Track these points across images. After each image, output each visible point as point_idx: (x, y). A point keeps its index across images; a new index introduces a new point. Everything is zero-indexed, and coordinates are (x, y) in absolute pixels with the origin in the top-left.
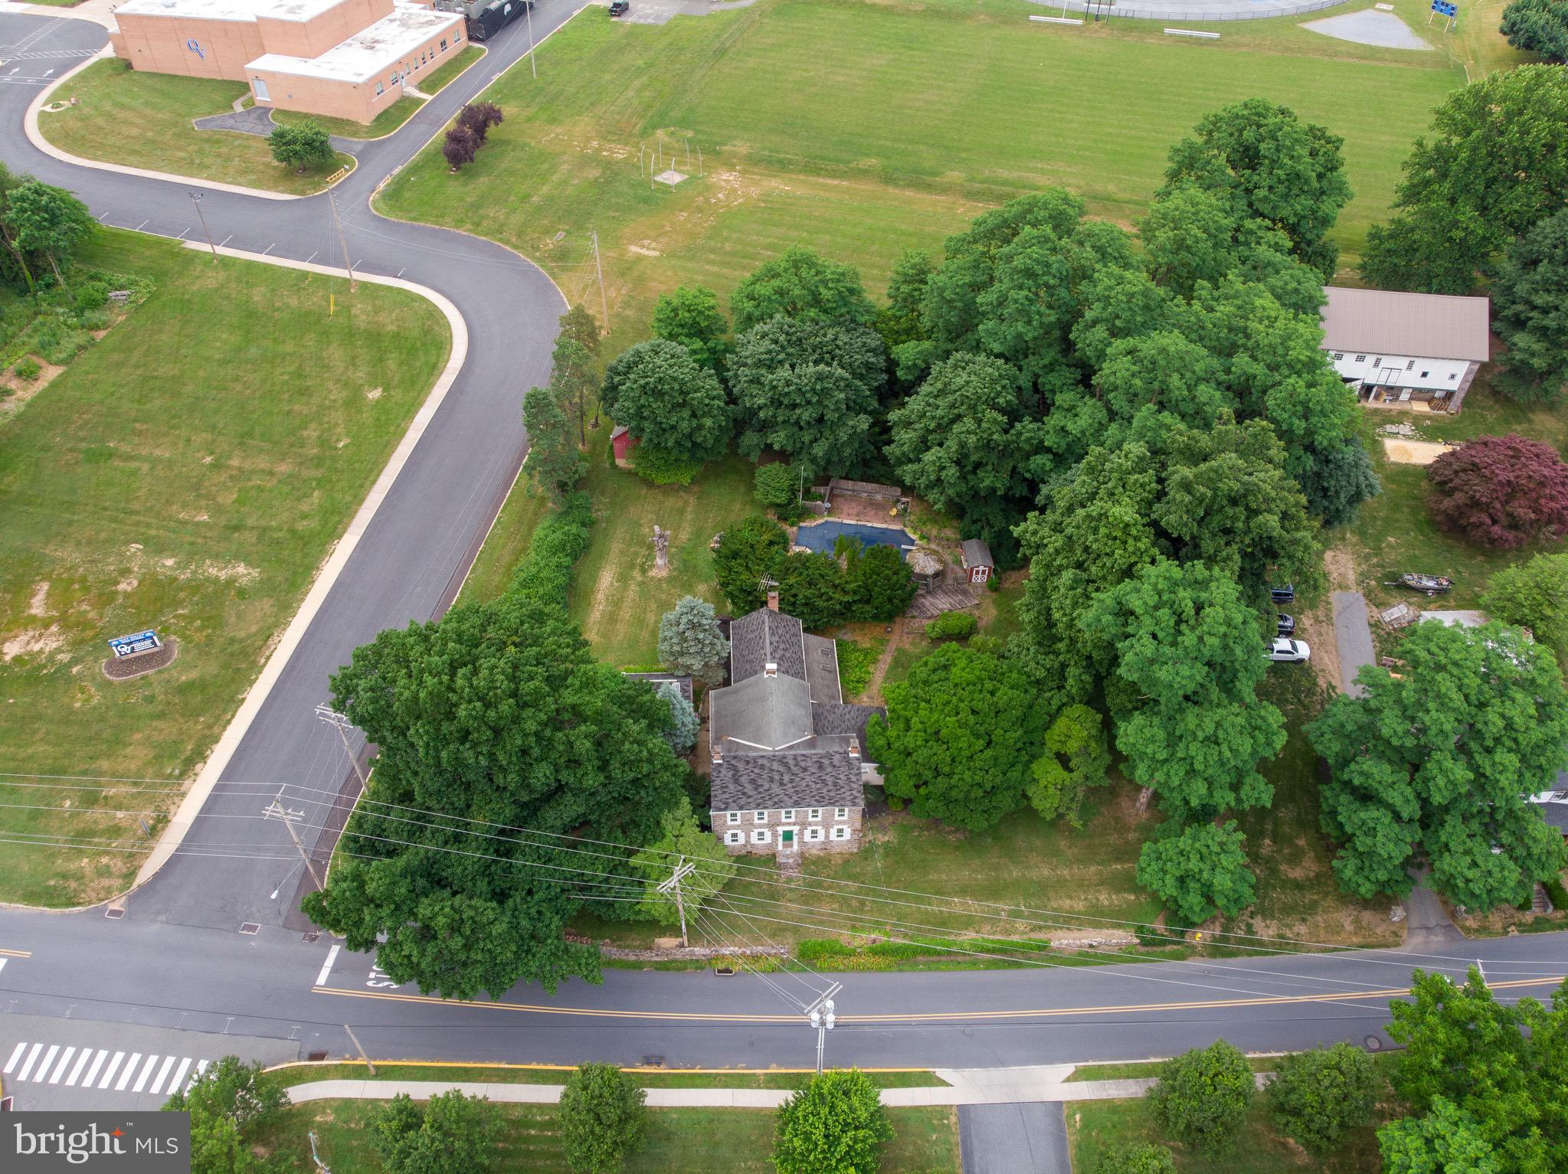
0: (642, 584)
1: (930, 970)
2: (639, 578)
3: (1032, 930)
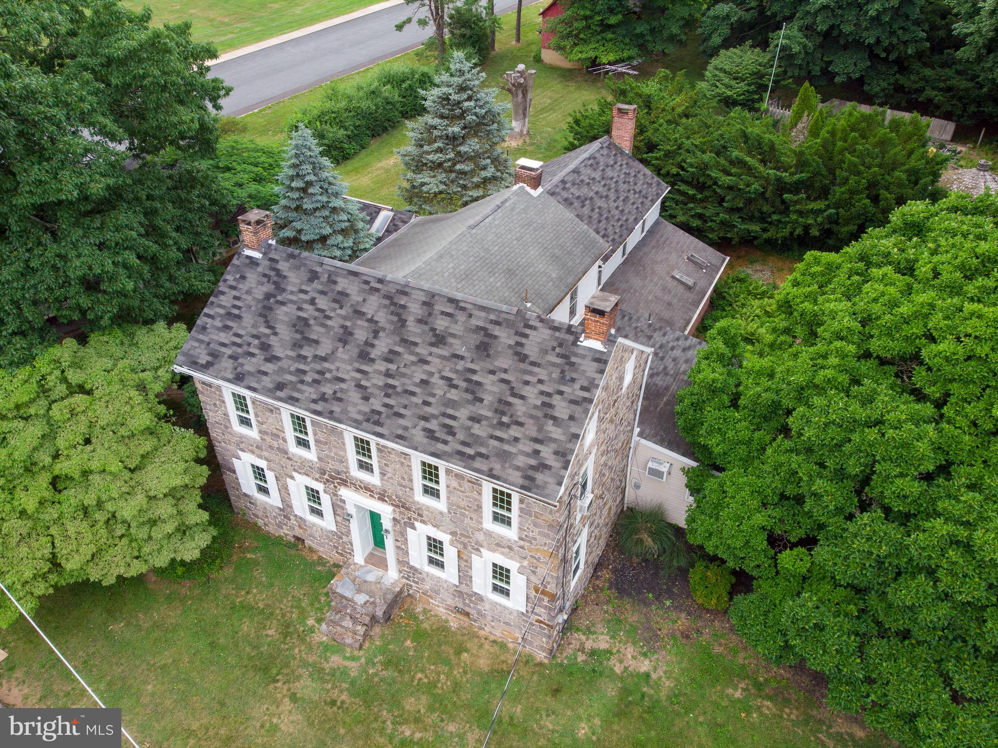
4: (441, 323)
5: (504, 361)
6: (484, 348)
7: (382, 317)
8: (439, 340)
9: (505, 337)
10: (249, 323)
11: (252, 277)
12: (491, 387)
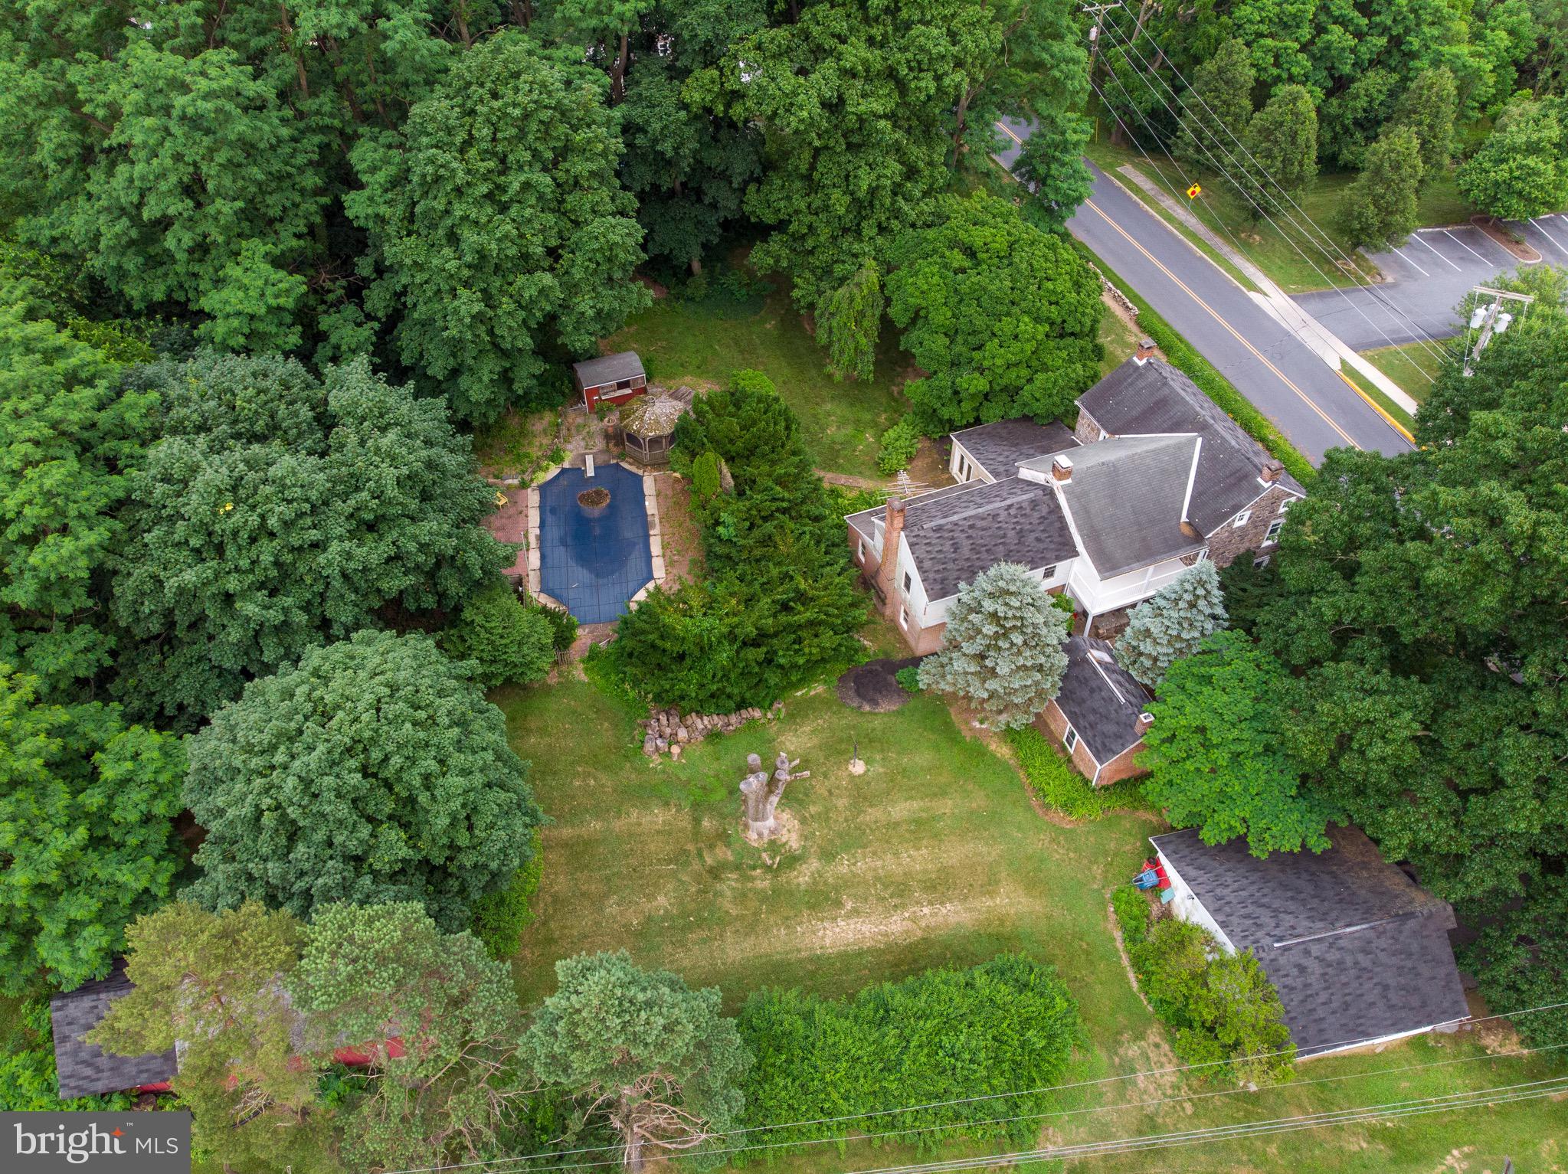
0: (828, 855)
2: (814, 864)
3: (1130, 331)
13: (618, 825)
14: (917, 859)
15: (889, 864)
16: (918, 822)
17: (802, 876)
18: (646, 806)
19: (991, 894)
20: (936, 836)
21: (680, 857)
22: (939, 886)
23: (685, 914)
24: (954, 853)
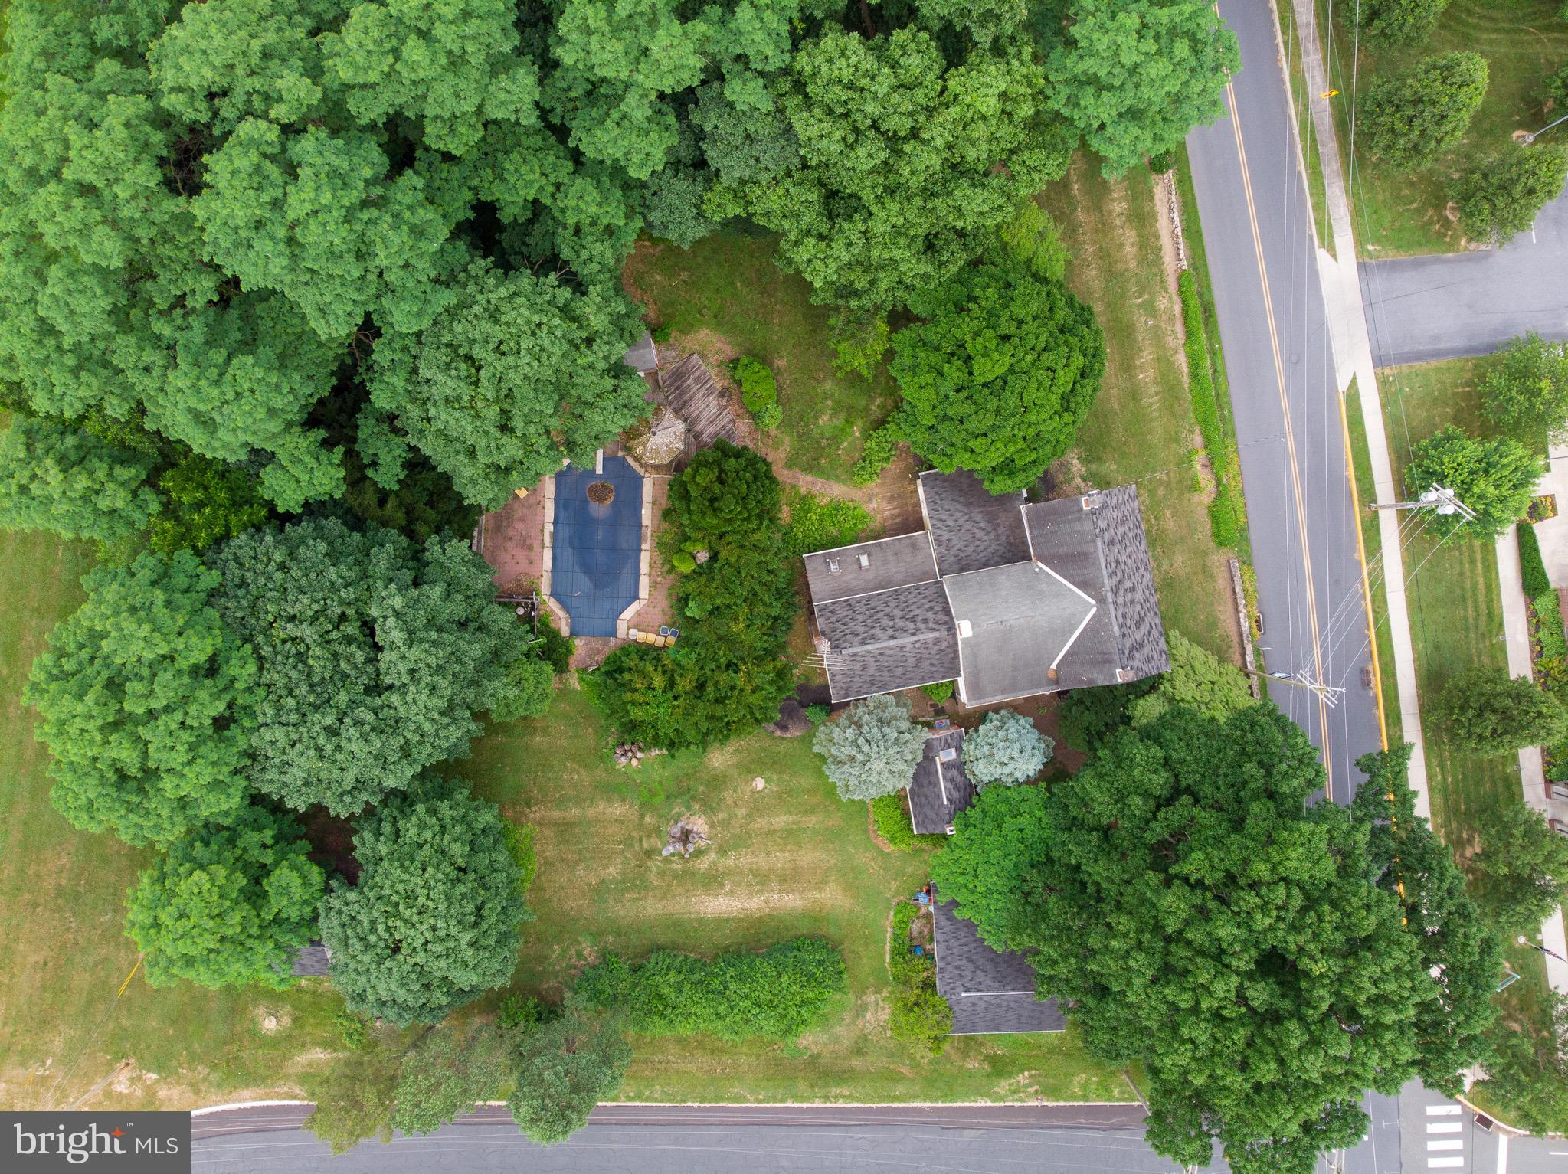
0: (722, 851)
1: (1229, 403)
2: (713, 856)
3: (1166, 290)
4: (1113, 565)
5: (1112, 531)
6: (1112, 542)
7: (1121, 592)
8: (1117, 562)
9: (1107, 537)
10: (1147, 650)
11: (1137, 664)
12: (1120, 530)
13: (591, 812)
14: (780, 859)
15: (762, 862)
16: (790, 832)
17: (703, 864)
18: (609, 800)
19: (821, 890)
20: (798, 844)
21: (628, 841)
22: (789, 879)
23: (624, 881)
24: (807, 857)
